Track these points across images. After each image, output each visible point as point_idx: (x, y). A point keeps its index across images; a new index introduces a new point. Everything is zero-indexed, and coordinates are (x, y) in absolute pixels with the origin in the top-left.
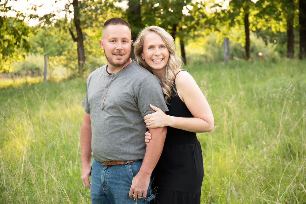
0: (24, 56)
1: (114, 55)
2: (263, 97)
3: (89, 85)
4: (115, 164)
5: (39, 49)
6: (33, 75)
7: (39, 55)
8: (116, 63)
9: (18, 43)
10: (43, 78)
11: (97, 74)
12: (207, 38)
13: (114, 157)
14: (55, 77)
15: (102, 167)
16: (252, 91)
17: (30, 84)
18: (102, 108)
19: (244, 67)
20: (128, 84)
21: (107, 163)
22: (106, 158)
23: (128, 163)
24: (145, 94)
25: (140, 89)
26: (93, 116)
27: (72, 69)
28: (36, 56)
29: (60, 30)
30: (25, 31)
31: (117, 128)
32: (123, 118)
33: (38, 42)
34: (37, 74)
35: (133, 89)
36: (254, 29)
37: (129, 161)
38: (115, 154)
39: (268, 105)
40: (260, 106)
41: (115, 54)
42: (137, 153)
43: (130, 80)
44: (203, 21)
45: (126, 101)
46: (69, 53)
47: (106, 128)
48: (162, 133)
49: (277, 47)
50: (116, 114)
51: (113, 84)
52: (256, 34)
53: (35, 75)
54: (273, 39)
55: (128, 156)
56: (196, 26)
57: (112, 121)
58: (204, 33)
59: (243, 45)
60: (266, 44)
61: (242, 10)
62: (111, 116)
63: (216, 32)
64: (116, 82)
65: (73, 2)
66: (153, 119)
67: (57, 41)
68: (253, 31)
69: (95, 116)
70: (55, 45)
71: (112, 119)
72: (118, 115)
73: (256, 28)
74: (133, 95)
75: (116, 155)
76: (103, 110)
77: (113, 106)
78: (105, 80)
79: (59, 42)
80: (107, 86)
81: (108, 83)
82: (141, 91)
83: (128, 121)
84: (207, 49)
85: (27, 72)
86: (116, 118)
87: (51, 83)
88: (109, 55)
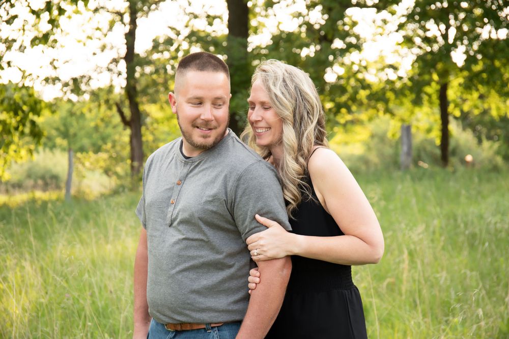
0: (30, 152)
1: (196, 128)
2: (477, 231)
3: (148, 175)
4: (188, 329)
5: (59, 141)
6: (45, 187)
7: (58, 152)
8: (199, 144)
9: (21, 128)
10: (64, 191)
11: (162, 156)
12: (371, 127)
13: (187, 315)
14: (87, 191)
15: (165, 333)
16: (456, 220)
17: (40, 202)
18: (168, 222)
19: (438, 179)
20: (216, 177)
21: (174, 326)
22: (172, 318)
23: (213, 328)
24: (246, 197)
25: (237, 187)
26: (151, 236)
27: (119, 177)
28: (53, 153)
29: (99, 106)
30: (36, 106)
31: (194, 262)
32: (206, 244)
33: (57, 129)
34: (53, 186)
35: (226, 188)
36: (457, 113)
37: (216, 323)
38: (189, 310)
39: (487, 244)
40: (472, 246)
41: (199, 126)
42: (230, 308)
43: (220, 169)
44: (363, 94)
45: (212, 212)
46: (114, 146)
47: (172, 261)
48: (282, 271)
49: (499, 147)
50: (194, 234)
51: (190, 177)
52: (460, 122)
53: (49, 187)
54: (493, 133)
55: (213, 314)
56: (350, 103)
57: (186, 248)
58: (363, 116)
59: (438, 142)
60: (480, 141)
61: (435, 77)
62: (184, 237)
63: (388, 116)
64: (197, 174)
65: (126, 54)
66: (262, 242)
67: (92, 124)
68: (456, 118)
69: (154, 236)
70: (89, 136)
71: (185, 242)
72: (197, 236)
73: (462, 111)
74: (226, 199)
75: (191, 312)
76: (171, 225)
77: (188, 219)
78: (176, 168)
79: (96, 128)
80: (181, 181)
81: (182, 175)
82: (240, 192)
83: (213, 249)
84: (369, 149)
85: (36, 181)
86: (194, 242)
87: (79, 200)
88: (187, 127)
